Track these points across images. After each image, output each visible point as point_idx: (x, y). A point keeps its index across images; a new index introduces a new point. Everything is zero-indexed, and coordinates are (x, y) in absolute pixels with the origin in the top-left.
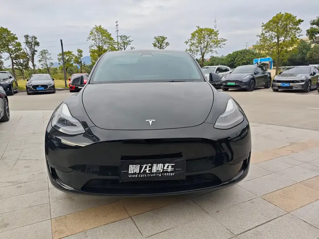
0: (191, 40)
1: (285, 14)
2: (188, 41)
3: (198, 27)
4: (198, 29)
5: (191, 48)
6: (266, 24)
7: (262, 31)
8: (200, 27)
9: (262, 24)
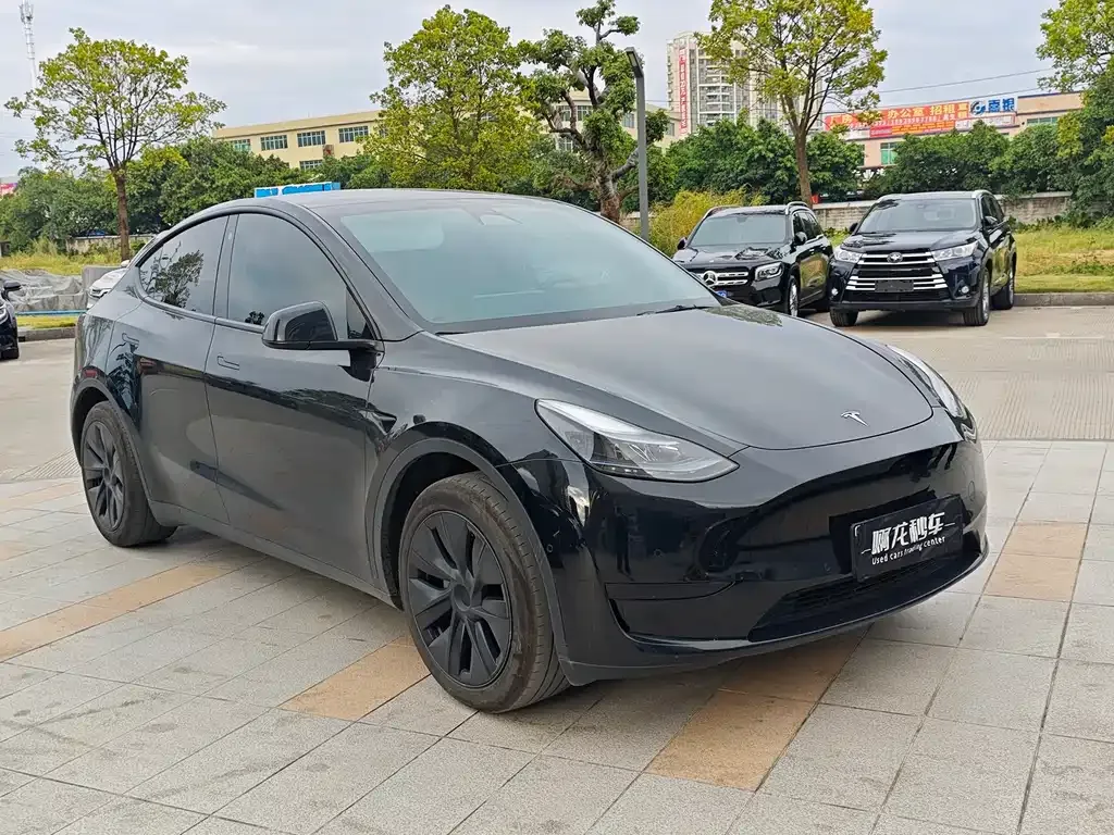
0: (40, 93)
1: (466, 15)
2: (23, 99)
3: (79, 34)
4: (76, 44)
5: (46, 137)
6: (400, 49)
7: (392, 79)
8: (88, 34)
9: (386, 49)
